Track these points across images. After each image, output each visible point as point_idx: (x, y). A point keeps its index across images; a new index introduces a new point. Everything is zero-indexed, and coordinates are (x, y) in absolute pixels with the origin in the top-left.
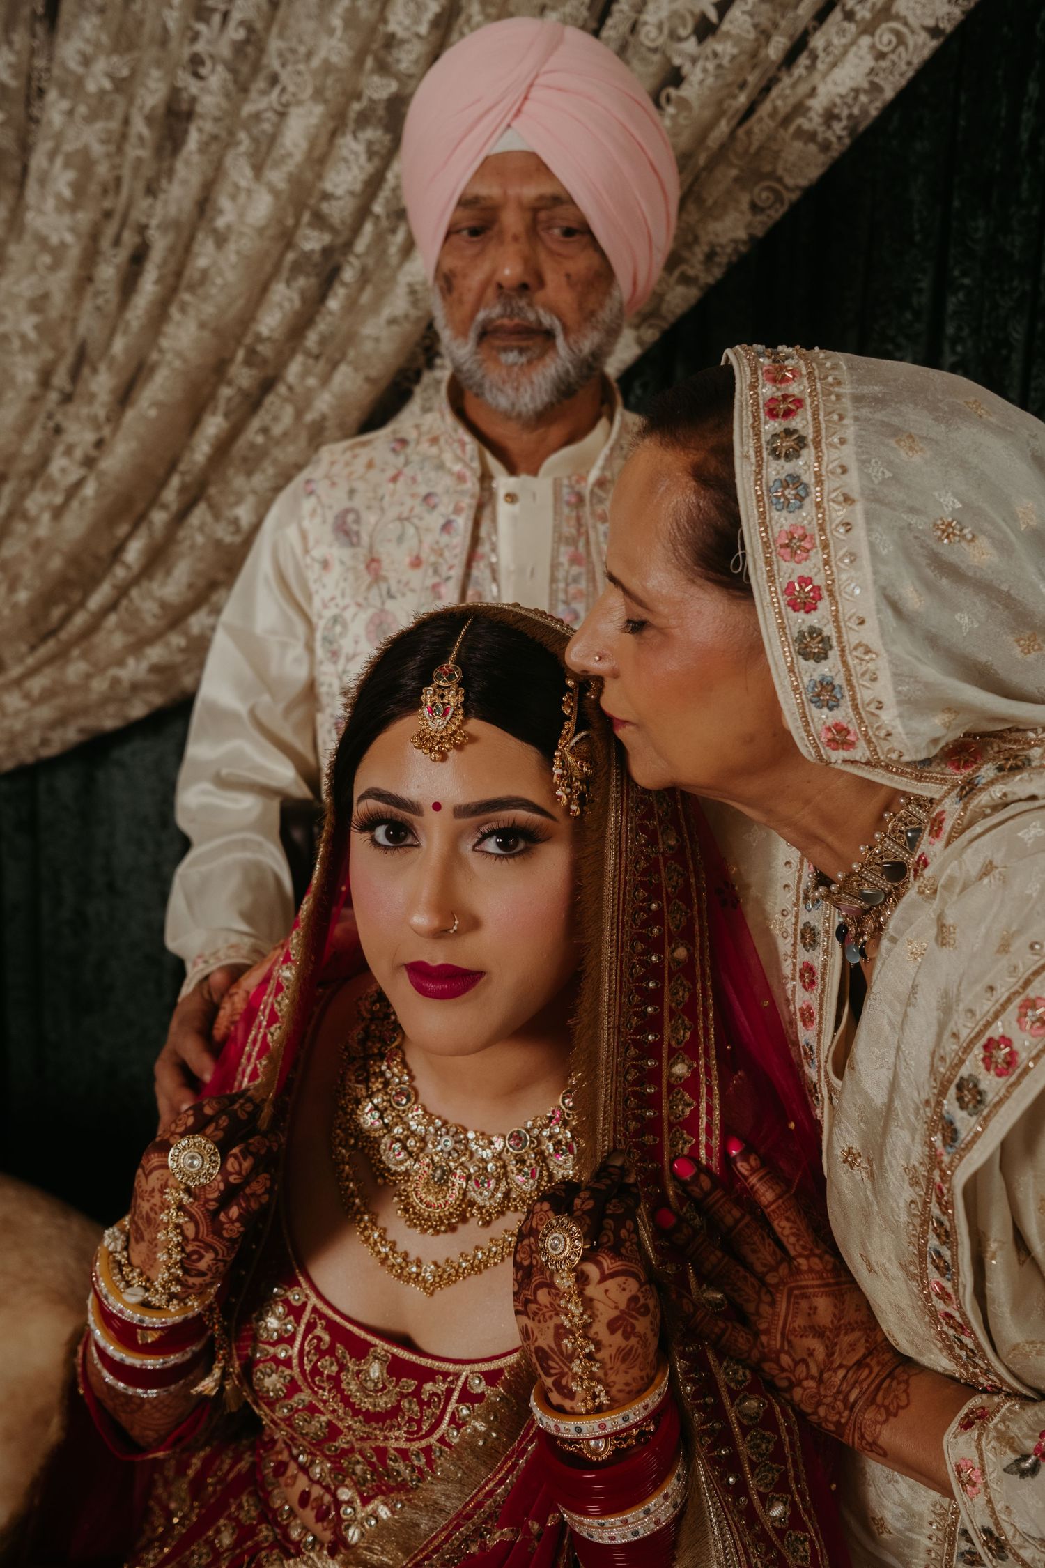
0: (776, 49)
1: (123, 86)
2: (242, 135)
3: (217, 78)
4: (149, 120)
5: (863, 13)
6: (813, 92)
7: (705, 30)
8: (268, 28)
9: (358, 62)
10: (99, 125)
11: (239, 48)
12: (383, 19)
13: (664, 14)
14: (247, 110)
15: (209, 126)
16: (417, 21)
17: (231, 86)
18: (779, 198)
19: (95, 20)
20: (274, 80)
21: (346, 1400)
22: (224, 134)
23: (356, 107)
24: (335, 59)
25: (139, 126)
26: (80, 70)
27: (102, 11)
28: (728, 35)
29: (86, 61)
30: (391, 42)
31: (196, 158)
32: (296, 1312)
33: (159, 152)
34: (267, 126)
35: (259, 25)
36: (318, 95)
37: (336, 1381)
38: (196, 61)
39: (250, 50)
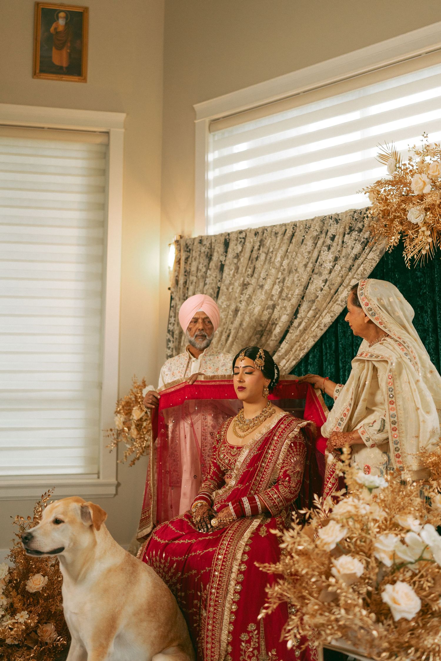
0: (332, 291)
1: (228, 306)
2: (248, 312)
3: (244, 304)
4: (232, 312)
5: (345, 285)
6: (339, 298)
7: (322, 290)
8: (253, 295)
9: (267, 299)
10: (224, 313)
11: (248, 299)
12: (271, 292)
13: (314, 287)
14: (249, 308)
15: (242, 311)
16: (277, 292)
17: (246, 305)
18: (335, 315)
19: (225, 296)
20: (253, 303)
21: (231, 455)
22: (245, 312)
23: (267, 306)
24: (263, 299)
25: (231, 313)
26: (221, 304)
27: (226, 295)
28: (324, 290)
29: (222, 303)
30: (273, 295)
31: (240, 316)
32: (226, 447)
33: (234, 317)
34: (252, 311)
35: (251, 295)
36: (260, 305)
37: (230, 453)
38: (241, 301)
39: (250, 299)
